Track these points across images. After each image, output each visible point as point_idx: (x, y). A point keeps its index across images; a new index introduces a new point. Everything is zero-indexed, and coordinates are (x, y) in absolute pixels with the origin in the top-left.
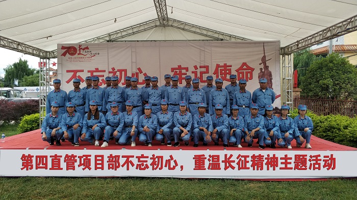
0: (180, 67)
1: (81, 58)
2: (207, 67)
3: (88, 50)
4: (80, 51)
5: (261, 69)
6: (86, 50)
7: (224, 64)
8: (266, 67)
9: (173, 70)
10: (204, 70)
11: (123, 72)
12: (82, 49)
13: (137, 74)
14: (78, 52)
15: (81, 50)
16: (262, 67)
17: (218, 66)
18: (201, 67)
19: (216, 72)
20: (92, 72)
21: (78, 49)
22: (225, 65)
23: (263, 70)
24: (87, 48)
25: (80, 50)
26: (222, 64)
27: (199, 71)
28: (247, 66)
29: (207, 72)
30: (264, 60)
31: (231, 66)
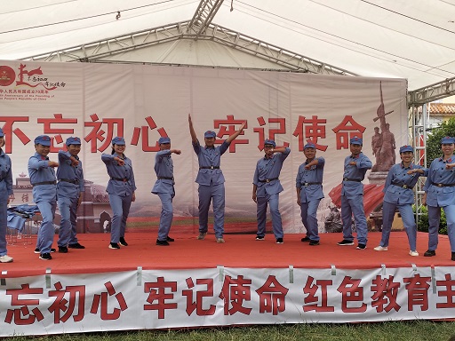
0: (231, 120)
1: (24, 92)
2: (282, 122)
3: (41, 77)
4: (22, 78)
5: (377, 129)
6: (37, 76)
7: (313, 117)
8: (386, 126)
9: (217, 123)
10: (277, 126)
11: (116, 125)
12: (26, 72)
13: (145, 129)
14: (17, 79)
15: (26, 77)
16: (378, 124)
17: (302, 120)
18: (271, 121)
19: (298, 133)
20: (46, 122)
21: (17, 72)
22: (315, 120)
23: (380, 132)
24: (39, 71)
25: (21, 74)
26: (309, 117)
27: (267, 127)
28: (353, 122)
29: (283, 131)
30: (381, 113)
31: (325, 121)
